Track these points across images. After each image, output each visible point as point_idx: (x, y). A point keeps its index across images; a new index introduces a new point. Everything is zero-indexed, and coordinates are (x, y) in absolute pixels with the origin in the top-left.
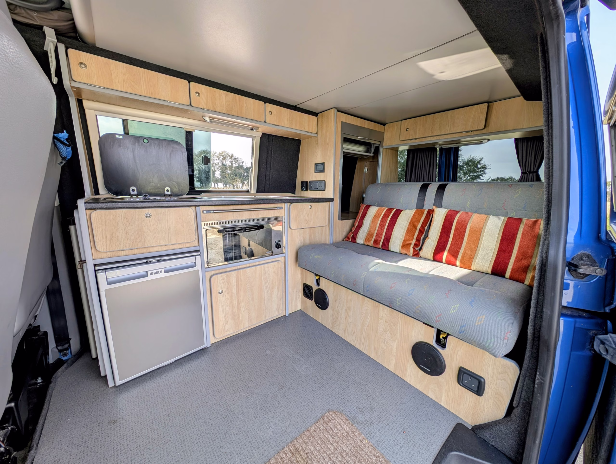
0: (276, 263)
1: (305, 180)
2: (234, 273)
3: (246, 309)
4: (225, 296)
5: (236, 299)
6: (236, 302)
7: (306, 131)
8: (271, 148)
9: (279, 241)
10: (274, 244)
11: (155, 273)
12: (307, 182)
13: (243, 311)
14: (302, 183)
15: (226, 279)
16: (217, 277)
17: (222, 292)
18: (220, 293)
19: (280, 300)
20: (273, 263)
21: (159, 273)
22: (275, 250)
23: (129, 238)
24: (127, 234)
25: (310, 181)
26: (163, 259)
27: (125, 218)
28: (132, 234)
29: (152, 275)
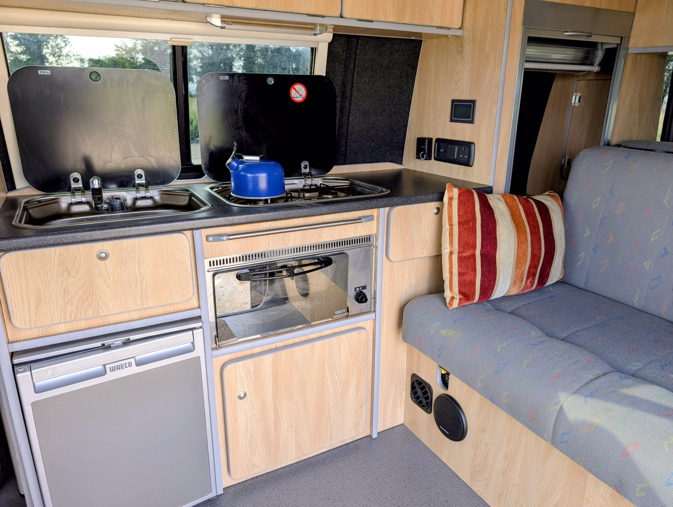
0: (355, 333)
1: (426, 135)
2: (268, 358)
3: (292, 426)
4: (251, 402)
5: (272, 408)
6: (272, 413)
7: (437, 25)
8: (352, 65)
9: (364, 287)
10: (352, 293)
11: (119, 368)
12: (430, 140)
13: (285, 430)
14: (421, 142)
15: (252, 369)
16: (236, 367)
17: (245, 395)
18: (240, 398)
19: (361, 408)
20: (348, 335)
21: (126, 367)
22: (354, 306)
23: (70, 301)
24: (66, 293)
25: (438, 140)
26: (132, 338)
27: (60, 264)
28: (75, 292)
29: (113, 371)
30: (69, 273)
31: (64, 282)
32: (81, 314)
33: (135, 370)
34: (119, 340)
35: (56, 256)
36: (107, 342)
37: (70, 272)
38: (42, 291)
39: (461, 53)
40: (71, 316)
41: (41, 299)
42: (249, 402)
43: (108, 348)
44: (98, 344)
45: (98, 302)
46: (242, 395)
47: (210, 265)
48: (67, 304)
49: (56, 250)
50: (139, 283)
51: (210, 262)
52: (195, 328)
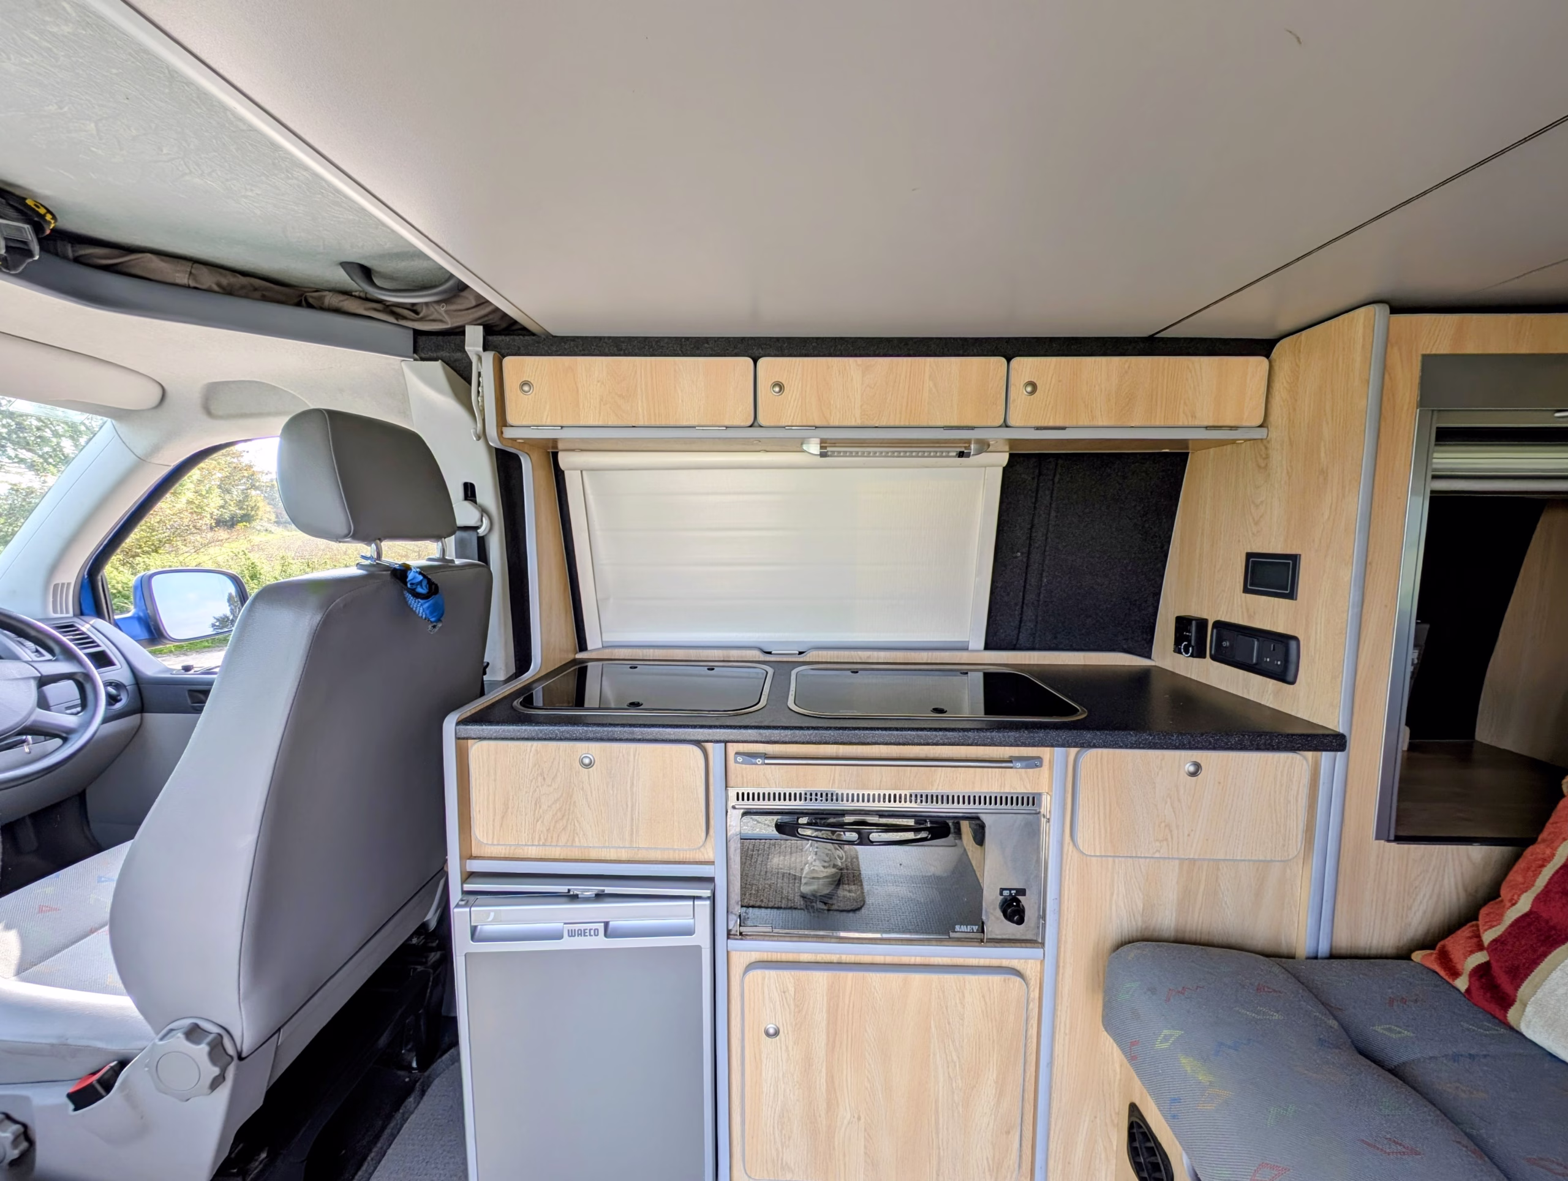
0: (996, 979)
1: (1195, 610)
2: (821, 978)
3: (859, 1119)
4: (787, 1047)
5: (824, 1070)
6: (823, 1080)
7: (1206, 424)
8: (1048, 498)
9: (1022, 892)
10: (991, 899)
11: (582, 933)
12: (1202, 623)
13: (846, 1122)
14: (1183, 623)
15: (792, 990)
16: (764, 978)
17: (777, 1033)
18: (767, 1034)
19: (1008, 1133)
20: (983, 978)
21: (590, 935)
22: (997, 924)
23: (541, 817)
24: (538, 806)
25: (1218, 624)
26: (608, 890)
27: (535, 765)
28: (548, 807)
29: (572, 936)
30: (544, 779)
31: (538, 789)
32: (552, 838)
33: (600, 942)
34: (590, 890)
35: (531, 754)
36: (576, 889)
37: (545, 776)
38: (511, 798)
39: (1264, 467)
40: (540, 838)
41: (508, 808)
42: (784, 1048)
43: (573, 898)
44: (562, 889)
45: (574, 825)
46: (772, 1031)
47: (738, 799)
48: (538, 821)
49: (532, 746)
50: (629, 809)
51: (738, 794)
52: (699, 898)
